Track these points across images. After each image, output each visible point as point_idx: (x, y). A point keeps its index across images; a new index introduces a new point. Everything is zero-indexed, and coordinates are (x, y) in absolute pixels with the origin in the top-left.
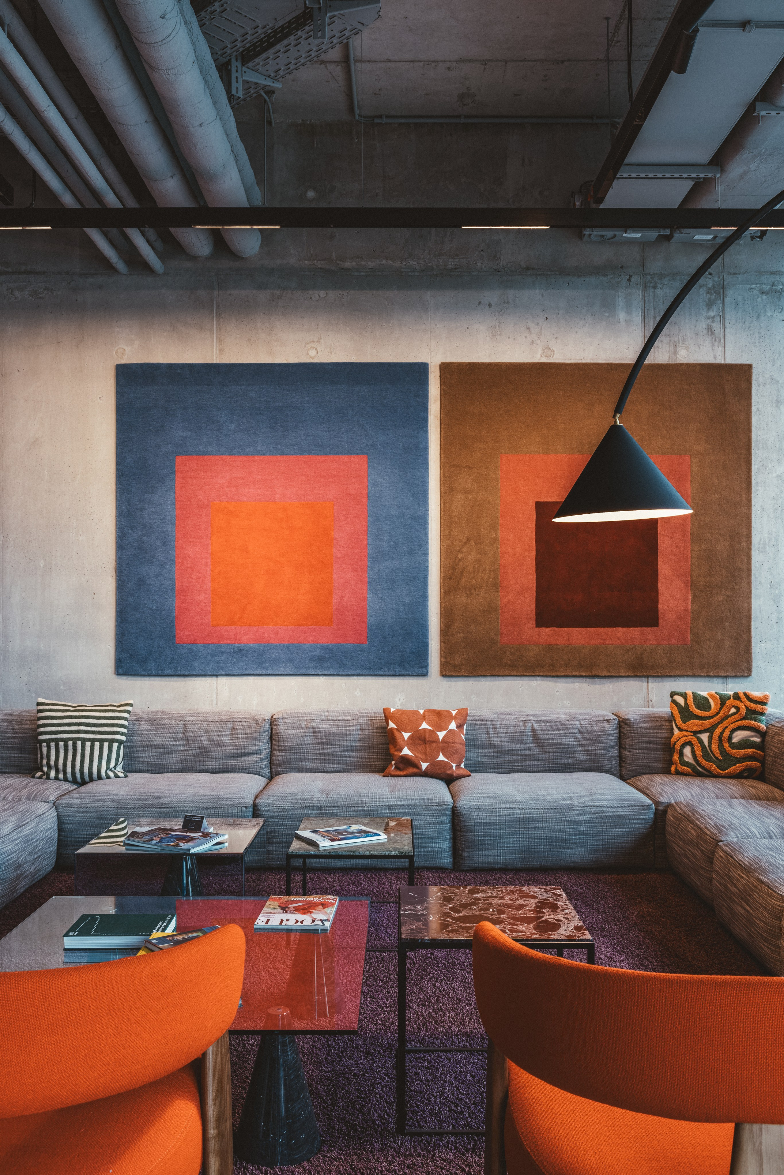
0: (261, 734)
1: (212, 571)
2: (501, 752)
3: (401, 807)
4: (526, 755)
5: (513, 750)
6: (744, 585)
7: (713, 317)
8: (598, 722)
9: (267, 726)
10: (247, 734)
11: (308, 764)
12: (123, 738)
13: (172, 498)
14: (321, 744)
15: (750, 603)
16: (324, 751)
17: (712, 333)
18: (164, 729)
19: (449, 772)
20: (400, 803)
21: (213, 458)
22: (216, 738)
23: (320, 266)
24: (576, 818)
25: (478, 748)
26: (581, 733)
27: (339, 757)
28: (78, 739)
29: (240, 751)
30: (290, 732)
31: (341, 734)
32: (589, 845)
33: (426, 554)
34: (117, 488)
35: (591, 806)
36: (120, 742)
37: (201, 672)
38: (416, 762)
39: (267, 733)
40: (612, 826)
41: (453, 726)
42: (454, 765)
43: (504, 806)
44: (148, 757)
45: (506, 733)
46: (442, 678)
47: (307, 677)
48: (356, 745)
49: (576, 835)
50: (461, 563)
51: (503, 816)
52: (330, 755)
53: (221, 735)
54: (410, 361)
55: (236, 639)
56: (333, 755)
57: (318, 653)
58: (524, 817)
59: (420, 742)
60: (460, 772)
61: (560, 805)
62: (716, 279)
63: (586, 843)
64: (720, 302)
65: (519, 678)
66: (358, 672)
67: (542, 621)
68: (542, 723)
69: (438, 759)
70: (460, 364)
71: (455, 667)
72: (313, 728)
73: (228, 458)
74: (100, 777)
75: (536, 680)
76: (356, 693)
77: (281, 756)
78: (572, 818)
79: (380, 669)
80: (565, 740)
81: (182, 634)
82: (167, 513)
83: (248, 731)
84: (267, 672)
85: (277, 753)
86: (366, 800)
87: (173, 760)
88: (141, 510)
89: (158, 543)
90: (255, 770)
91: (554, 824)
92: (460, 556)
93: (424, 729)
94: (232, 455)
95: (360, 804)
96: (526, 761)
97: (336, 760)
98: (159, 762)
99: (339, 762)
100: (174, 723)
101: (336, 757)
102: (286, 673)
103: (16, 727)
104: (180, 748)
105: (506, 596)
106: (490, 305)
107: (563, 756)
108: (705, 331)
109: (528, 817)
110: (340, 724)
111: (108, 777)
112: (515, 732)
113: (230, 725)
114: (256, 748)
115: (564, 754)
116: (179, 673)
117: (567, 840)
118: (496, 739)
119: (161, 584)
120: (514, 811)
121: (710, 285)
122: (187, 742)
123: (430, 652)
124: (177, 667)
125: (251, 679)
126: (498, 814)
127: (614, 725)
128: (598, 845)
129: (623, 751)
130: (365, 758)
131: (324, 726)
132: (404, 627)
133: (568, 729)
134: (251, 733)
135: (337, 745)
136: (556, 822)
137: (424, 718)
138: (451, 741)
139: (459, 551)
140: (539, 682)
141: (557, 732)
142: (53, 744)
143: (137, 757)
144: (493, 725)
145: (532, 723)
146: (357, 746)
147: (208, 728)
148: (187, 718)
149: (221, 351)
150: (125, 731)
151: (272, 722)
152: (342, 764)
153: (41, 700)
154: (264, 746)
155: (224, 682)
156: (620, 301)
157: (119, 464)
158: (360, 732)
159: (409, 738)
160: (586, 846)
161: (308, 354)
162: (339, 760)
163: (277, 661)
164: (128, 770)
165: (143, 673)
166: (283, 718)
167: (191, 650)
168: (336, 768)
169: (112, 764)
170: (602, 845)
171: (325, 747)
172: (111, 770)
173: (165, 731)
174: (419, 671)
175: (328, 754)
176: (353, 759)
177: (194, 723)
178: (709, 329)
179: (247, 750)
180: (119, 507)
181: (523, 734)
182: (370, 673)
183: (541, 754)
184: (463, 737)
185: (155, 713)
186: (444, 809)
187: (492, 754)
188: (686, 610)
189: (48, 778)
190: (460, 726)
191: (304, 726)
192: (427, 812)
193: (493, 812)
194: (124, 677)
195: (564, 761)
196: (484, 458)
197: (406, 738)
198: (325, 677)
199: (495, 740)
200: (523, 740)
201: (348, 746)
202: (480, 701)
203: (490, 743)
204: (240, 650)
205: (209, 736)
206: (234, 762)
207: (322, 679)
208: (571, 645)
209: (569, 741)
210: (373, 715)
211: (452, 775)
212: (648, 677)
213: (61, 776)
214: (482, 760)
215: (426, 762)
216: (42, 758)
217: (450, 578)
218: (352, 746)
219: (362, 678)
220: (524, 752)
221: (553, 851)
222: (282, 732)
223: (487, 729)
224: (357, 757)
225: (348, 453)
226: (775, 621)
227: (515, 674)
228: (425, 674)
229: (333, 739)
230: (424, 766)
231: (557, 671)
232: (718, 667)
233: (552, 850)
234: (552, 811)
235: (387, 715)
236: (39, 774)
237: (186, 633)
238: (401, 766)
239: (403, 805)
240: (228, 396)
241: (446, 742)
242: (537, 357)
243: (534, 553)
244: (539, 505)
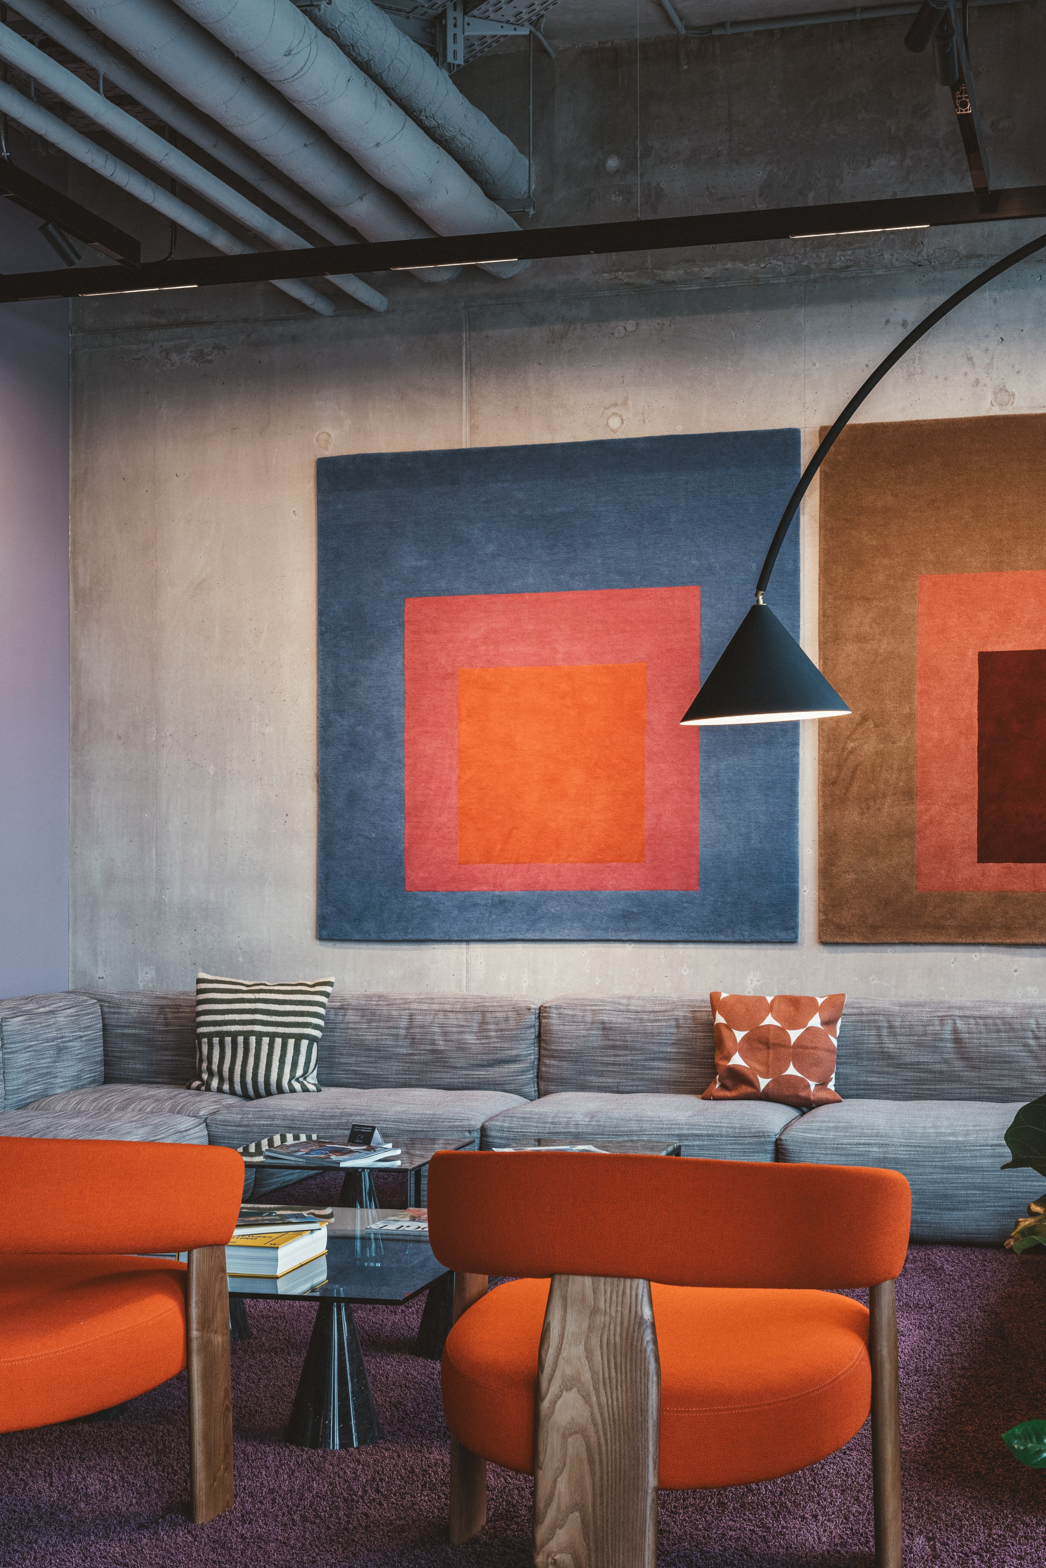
0: (523, 1031)
1: (459, 777)
2: (899, 1066)
3: (696, 1138)
4: (941, 1072)
5: (918, 1063)
9: (532, 1019)
10: (502, 1030)
11: (594, 1079)
12: (318, 1034)
13: (399, 665)
14: (614, 1047)
16: (618, 1059)
18: (379, 1021)
19: (803, 1094)
20: (697, 1132)
21: (462, 599)
22: (455, 1037)
23: (626, 281)
24: (968, 1163)
25: (862, 1058)
26: (1036, 1038)
27: (641, 1070)
28: (252, 1033)
29: (491, 1057)
30: (567, 1028)
31: (645, 1033)
32: (988, 1206)
34: (318, 652)
35: (996, 1145)
36: (312, 1039)
37: (441, 936)
38: (751, 1076)
39: (532, 1030)
40: (1026, 1177)
41: (815, 1021)
42: (812, 1085)
43: (855, 1141)
44: (356, 1064)
45: (910, 1035)
46: (821, 948)
47: (606, 945)
48: (669, 1050)
49: (966, 1189)
50: (852, 757)
51: (852, 1155)
52: (627, 1065)
53: (463, 1032)
54: (771, 428)
55: (495, 885)
56: (631, 1065)
57: (621, 906)
58: (885, 1158)
59: (760, 1046)
60: (822, 1095)
61: (945, 1142)
63: (983, 1202)
65: (949, 948)
66: (685, 936)
67: (986, 853)
68: (972, 1021)
69: (787, 1073)
71: (840, 927)
72: (603, 1023)
73: (484, 598)
74: (280, 1090)
75: (980, 952)
76: (683, 970)
77: (553, 1066)
78: (961, 1163)
79: (719, 931)
80: (1006, 1048)
81: (416, 875)
82: (393, 689)
83: (504, 1026)
84: (544, 936)
85: (547, 1061)
86: (646, 1125)
87: (391, 1069)
88: (354, 684)
89: (379, 734)
90: (512, 1087)
91: (931, 1170)
92: (851, 745)
93: (769, 1026)
94: (488, 593)
95: (637, 1131)
96: (940, 1081)
97: (637, 1074)
98: (372, 1071)
99: (641, 1076)
100: (395, 1013)
101: (636, 1069)
102: (572, 938)
103: (170, 1015)
104: (403, 1051)
105: (927, 810)
107: (1003, 1076)
109: (891, 1158)
110: (645, 1017)
111: (293, 1090)
112: (925, 1035)
113: (478, 1017)
114: (514, 1052)
115: (1006, 1072)
116: (410, 937)
117: (953, 1196)
118: (892, 1046)
119: (383, 799)
120: (871, 1149)
122: (413, 1041)
123: (800, 905)
124: (407, 928)
125: (519, 946)
126: (843, 1152)
128: (1002, 1206)
130: (682, 1071)
131: (620, 1020)
132: (759, 863)
133: (1013, 1030)
134: (508, 1030)
135: (640, 1050)
136: (935, 1167)
137: (770, 1008)
138: (809, 1045)
139: (848, 738)
140: (984, 955)
141: (994, 1035)
142: (216, 1040)
143: (339, 1063)
144: (889, 1022)
145: (954, 1020)
146: (671, 1052)
147: (445, 1021)
148: (414, 1006)
149: (474, 428)
150: (321, 1022)
151: (542, 1013)
152: (646, 1080)
153: (202, 975)
154: (527, 1050)
155: (477, 949)
157: (321, 613)
158: (674, 1031)
159: (743, 1039)
160: (983, 1207)
161: (607, 425)
162: (641, 1074)
163: (557, 919)
164: (323, 1082)
165: (357, 937)
166: (558, 1008)
167: (428, 902)
168: (637, 1086)
169: (300, 1072)
170: (1010, 1206)
171: (620, 1052)
172: (297, 1080)
173: (382, 1024)
174: (782, 935)
175: (624, 1065)
176: (664, 1073)
177: (425, 1012)
179: (500, 1056)
180: (321, 680)
181: (938, 1037)
182: (703, 939)
183: (967, 1071)
184: (835, 1042)
185: (369, 997)
186: (762, 1143)
187: (886, 1069)
189: (208, 1089)
190: (829, 1023)
191: (589, 1019)
192: (736, 1147)
193: (837, 1148)
194: (331, 944)
195: (1005, 1084)
196: (892, 582)
197: (739, 1040)
198: (633, 945)
199: (890, 1046)
200: (937, 1047)
201: (655, 1053)
202: (885, 984)
203: (882, 1052)
204: (502, 902)
205: (445, 1034)
206: (482, 1073)
207: (629, 948)
208: (1038, 891)
209: (1016, 1050)
210: (698, 1004)
211: (807, 1099)
213: (226, 1087)
214: (869, 1079)
215: (766, 1077)
216: (201, 1061)
217: (834, 783)
218: (662, 1052)
219: (691, 946)
220: (937, 1067)
221: (929, 1213)
222: (555, 1028)
223: (878, 1028)
224: (670, 1070)
225: (671, 582)
227: (942, 939)
228: (793, 941)
229: (632, 1041)
230: (763, 1083)
231: (1014, 936)
233: (928, 1211)
234: (931, 1150)
235: (715, 1002)
236: (197, 1083)
237: (421, 874)
238: (728, 1083)
239: (701, 1135)
240: (483, 499)
241: (801, 1047)
242: (986, 407)
243: (975, 739)
244: (986, 659)
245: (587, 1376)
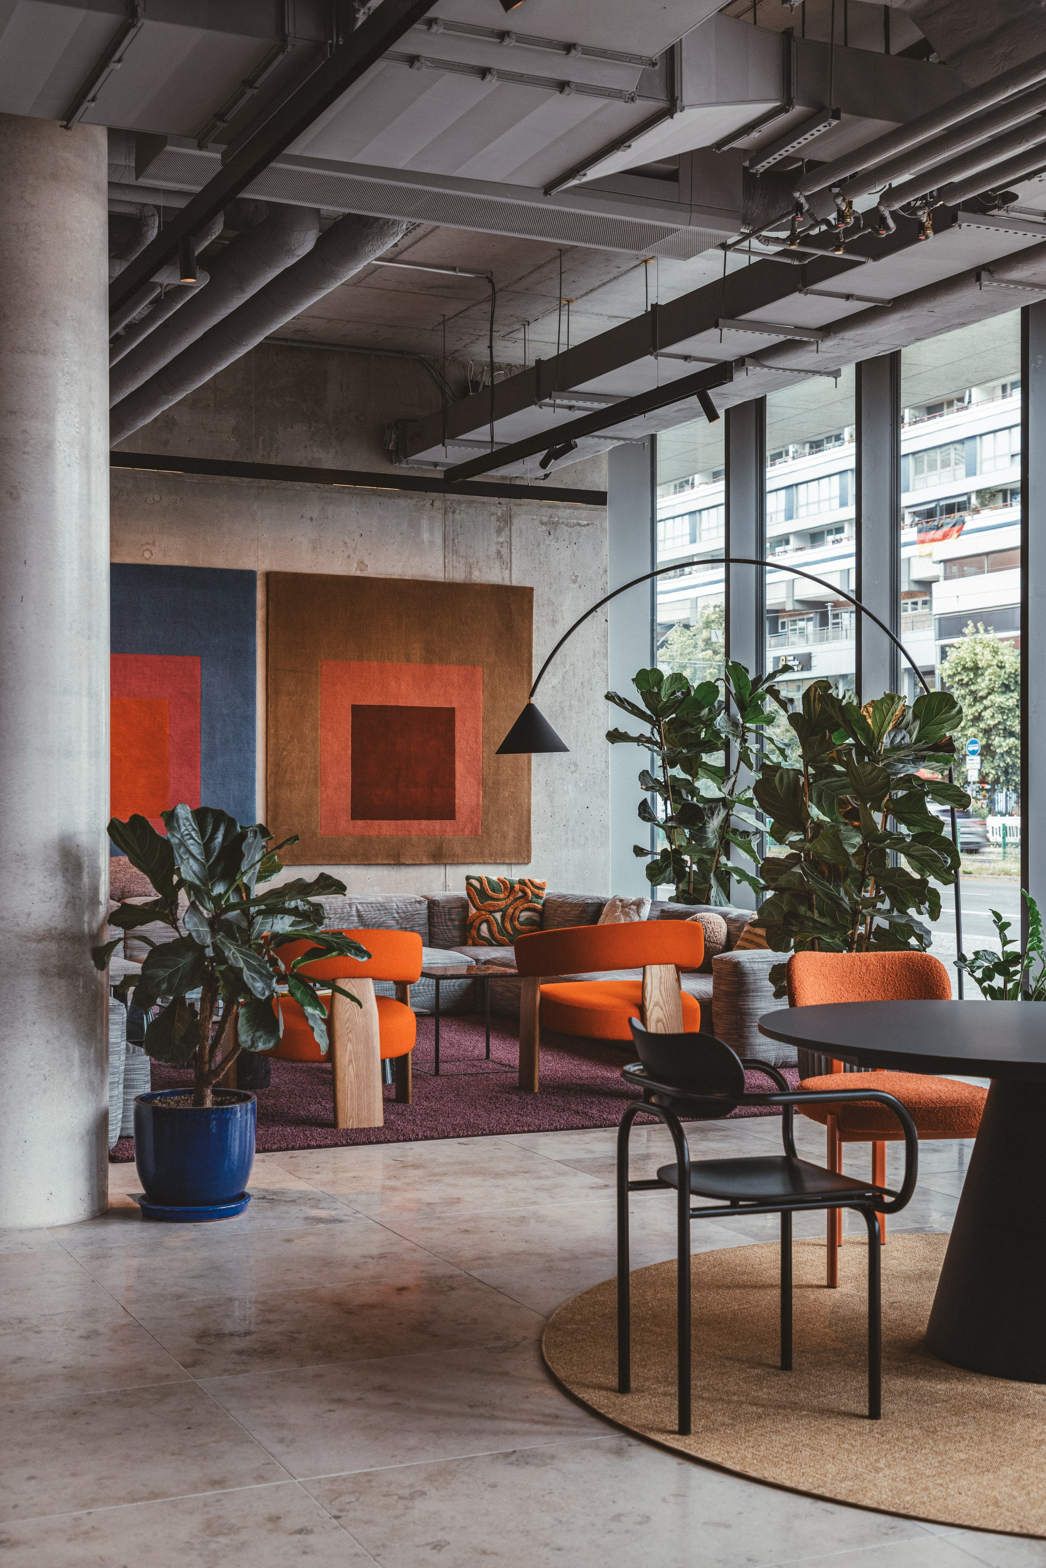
6: (526, 782)
7: (502, 543)
8: (411, 903)
15: (530, 799)
17: (501, 557)
26: (398, 913)
33: (254, 751)
45: (335, 914)
50: (286, 760)
62: (505, 508)
64: (507, 529)
67: (355, 815)
68: (365, 905)
70: (286, 574)
75: (351, 869)
80: (385, 919)
92: (285, 753)
105: (325, 791)
106: (311, 519)
108: (495, 555)
112: (343, 913)
121: (499, 514)
127: (425, 905)
129: (432, 928)
133: (386, 910)
139: (283, 749)
140: (353, 871)
141: (378, 912)
145: (356, 905)
156: (425, 524)
161: (143, 555)
178: (499, 552)
181: (349, 914)
188: (478, 805)
196: (307, 663)
200: (350, 920)
208: (381, 836)
212: (445, 865)
217: (273, 774)
225: (183, 654)
226: (550, 814)
231: (369, 860)
232: (503, 855)
242: (353, 571)
243: (350, 752)
244: (355, 708)
245: (661, 1001)
